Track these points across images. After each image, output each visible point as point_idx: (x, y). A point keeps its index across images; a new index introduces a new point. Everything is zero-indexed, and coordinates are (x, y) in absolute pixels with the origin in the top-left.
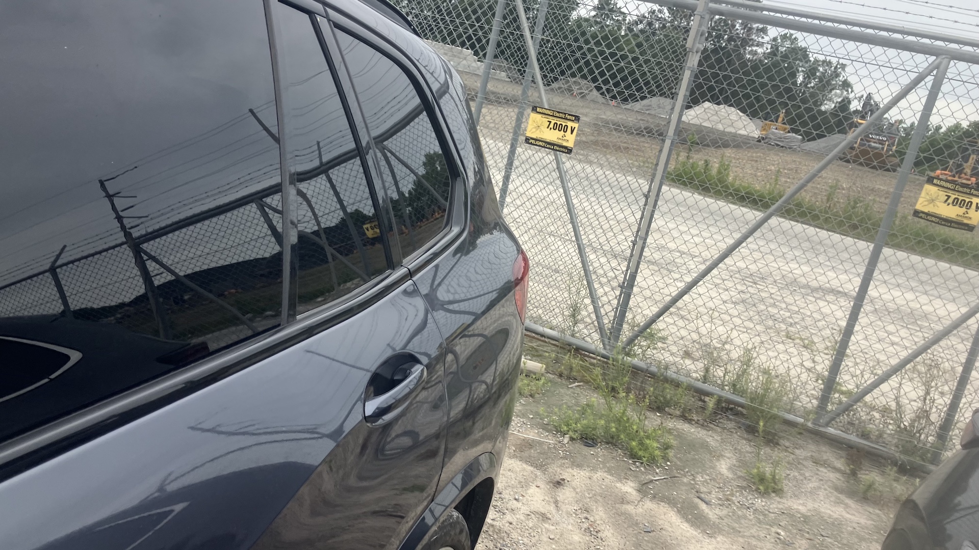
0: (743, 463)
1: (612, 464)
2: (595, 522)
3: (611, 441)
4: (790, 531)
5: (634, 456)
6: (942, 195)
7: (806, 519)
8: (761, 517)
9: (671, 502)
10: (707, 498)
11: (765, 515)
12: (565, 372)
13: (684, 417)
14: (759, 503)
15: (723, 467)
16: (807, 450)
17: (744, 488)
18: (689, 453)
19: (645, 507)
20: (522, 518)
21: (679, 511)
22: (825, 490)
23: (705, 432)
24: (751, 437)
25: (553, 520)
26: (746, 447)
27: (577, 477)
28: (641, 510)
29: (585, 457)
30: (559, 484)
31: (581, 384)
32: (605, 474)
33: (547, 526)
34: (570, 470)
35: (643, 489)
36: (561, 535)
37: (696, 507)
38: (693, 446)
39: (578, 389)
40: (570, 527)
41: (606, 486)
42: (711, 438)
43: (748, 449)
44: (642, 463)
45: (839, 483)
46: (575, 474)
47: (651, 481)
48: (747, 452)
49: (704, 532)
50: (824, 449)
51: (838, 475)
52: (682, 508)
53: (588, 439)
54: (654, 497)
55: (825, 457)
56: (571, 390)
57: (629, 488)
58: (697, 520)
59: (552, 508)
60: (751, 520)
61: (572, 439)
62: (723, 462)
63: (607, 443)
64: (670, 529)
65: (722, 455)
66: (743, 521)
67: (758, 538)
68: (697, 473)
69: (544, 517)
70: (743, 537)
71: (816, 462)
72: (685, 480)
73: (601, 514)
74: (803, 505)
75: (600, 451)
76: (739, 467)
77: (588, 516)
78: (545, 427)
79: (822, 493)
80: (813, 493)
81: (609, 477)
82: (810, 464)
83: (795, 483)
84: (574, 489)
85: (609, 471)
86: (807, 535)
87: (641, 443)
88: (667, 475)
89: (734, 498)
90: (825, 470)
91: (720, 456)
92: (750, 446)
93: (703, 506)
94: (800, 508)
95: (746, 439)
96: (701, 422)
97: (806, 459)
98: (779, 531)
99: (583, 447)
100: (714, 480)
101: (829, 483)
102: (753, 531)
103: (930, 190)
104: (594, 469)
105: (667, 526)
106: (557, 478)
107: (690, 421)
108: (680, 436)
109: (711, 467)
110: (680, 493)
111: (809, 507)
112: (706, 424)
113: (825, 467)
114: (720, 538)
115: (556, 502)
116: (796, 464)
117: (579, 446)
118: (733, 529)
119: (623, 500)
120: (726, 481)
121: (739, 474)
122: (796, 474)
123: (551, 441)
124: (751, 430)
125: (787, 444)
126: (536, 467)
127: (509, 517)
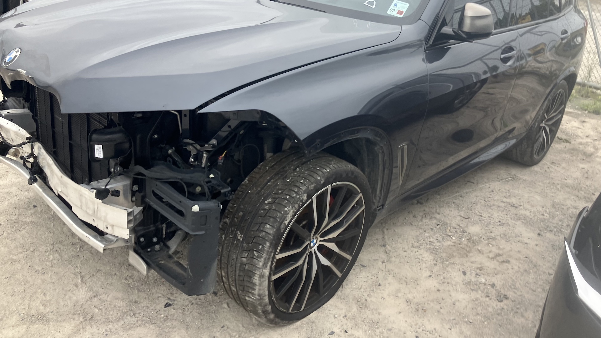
12: (585, 95)
20: (570, 127)
25: (582, 129)
29: (595, 117)
33: (580, 130)
34: (589, 119)
36: (586, 132)
40: (589, 131)
46: (591, 120)
53: (596, 113)
59: (582, 126)
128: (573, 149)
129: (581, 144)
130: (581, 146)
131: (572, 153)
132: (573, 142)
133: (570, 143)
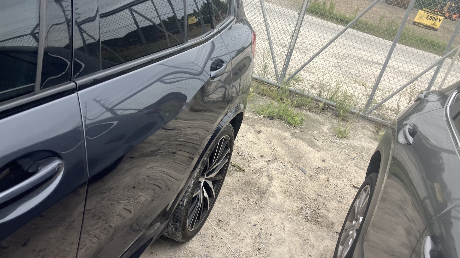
0: (333, 127)
1: (280, 126)
2: (274, 145)
3: (280, 118)
4: (350, 151)
5: (289, 123)
6: (426, 15)
7: (357, 147)
8: (339, 146)
9: (304, 140)
10: (318, 139)
11: (340, 145)
12: (261, 93)
13: (310, 110)
14: (339, 141)
15: (325, 128)
16: (360, 124)
17: (333, 136)
18: (312, 123)
19: (293, 141)
20: (245, 143)
21: (306, 143)
22: (365, 138)
23: (318, 116)
24: (337, 118)
25: (257, 144)
26: (335, 122)
27: (266, 130)
28: (291, 142)
29: (270, 123)
30: (259, 132)
31: (268, 97)
32: (277, 129)
33: (255, 146)
34: (264, 127)
35: (293, 135)
36: (261, 149)
37: (313, 142)
38: (313, 121)
39: (266, 99)
40: (264, 146)
41: (278, 133)
42: (321, 118)
43: (336, 122)
44: (292, 126)
45: (371, 136)
46: (266, 129)
47: (296, 132)
48: (335, 123)
49: (316, 150)
50: (366, 124)
51: (371, 133)
52: (308, 141)
53: (271, 117)
54: (297, 138)
55: (367, 126)
56: (263, 99)
57: (287, 134)
58: (314, 146)
59: (257, 140)
60: (335, 147)
61: (264, 117)
62: (325, 127)
63: (279, 119)
64: (303, 149)
65: (325, 124)
66: (332, 147)
67: (337, 153)
68: (314, 130)
69: (254, 143)
70: (331, 152)
71: (363, 128)
72: (309, 132)
73: (276, 142)
74: (356, 142)
75: (275, 121)
76: (331, 128)
77: (271, 143)
78: (253, 112)
79: (364, 139)
80: (360, 139)
81: (279, 130)
82: (360, 128)
83: (353, 135)
84: (265, 134)
85: (279, 128)
86: (356, 153)
87: (292, 118)
88: (302, 130)
89: (329, 139)
90: (366, 131)
91: (324, 125)
92: (336, 121)
93: (316, 141)
94: (355, 143)
95: (335, 119)
96: (317, 112)
97: (359, 127)
98: (345, 151)
99: (269, 120)
100: (321, 133)
101: (367, 136)
102: (336, 150)
103: (421, 12)
104: (273, 127)
105: (301, 147)
106: (259, 130)
107: (312, 112)
108: (308, 117)
109: (320, 128)
110: (308, 137)
111: (358, 144)
112: (319, 113)
113: (366, 130)
114: (322, 152)
115: (258, 138)
116: (355, 128)
117: (267, 120)
118: (328, 149)
119: (285, 138)
120: (326, 133)
121: (331, 131)
122: (354, 132)
123: (256, 117)
124: (338, 116)
125: (352, 121)
126: (250, 126)
127: (240, 142)
128: (247, 184)
129: (254, 172)
130: (255, 176)
131: (244, 192)
132: (247, 169)
133: (244, 171)
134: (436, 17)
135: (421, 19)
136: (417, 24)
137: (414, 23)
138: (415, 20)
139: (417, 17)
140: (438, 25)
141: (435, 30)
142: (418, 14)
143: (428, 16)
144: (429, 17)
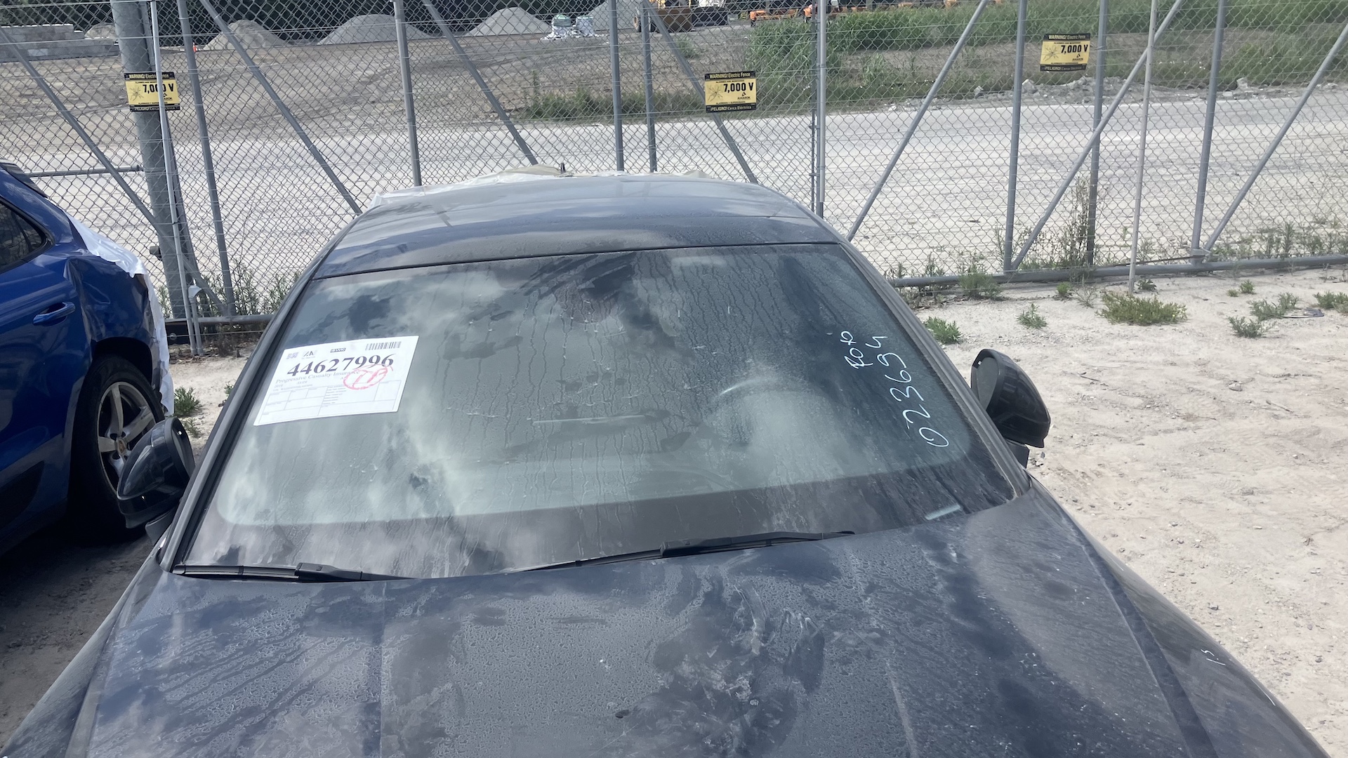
6: (1059, 47)
103: (1048, 45)
134: (1077, 45)
135: (1052, 57)
136: (1048, 68)
137: (1043, 68)
138: (1043, 61)
139: (1042, 57)
140: (1085, 57)
141: (1083, 67)
142: (1043, 51)
143: (1064, 46)
144: (1066, 49)
